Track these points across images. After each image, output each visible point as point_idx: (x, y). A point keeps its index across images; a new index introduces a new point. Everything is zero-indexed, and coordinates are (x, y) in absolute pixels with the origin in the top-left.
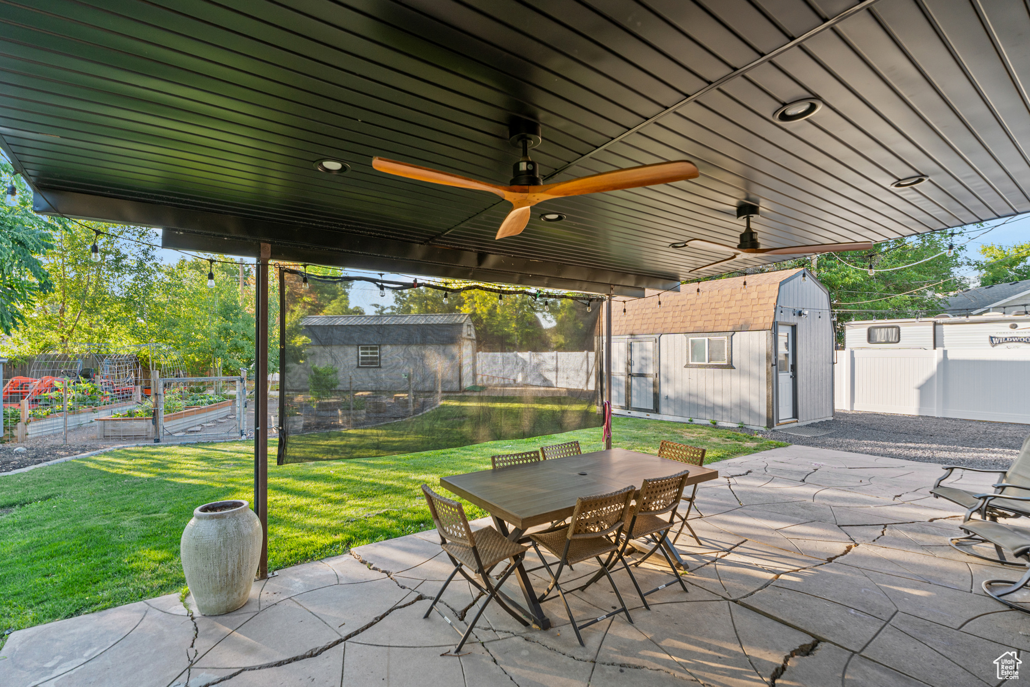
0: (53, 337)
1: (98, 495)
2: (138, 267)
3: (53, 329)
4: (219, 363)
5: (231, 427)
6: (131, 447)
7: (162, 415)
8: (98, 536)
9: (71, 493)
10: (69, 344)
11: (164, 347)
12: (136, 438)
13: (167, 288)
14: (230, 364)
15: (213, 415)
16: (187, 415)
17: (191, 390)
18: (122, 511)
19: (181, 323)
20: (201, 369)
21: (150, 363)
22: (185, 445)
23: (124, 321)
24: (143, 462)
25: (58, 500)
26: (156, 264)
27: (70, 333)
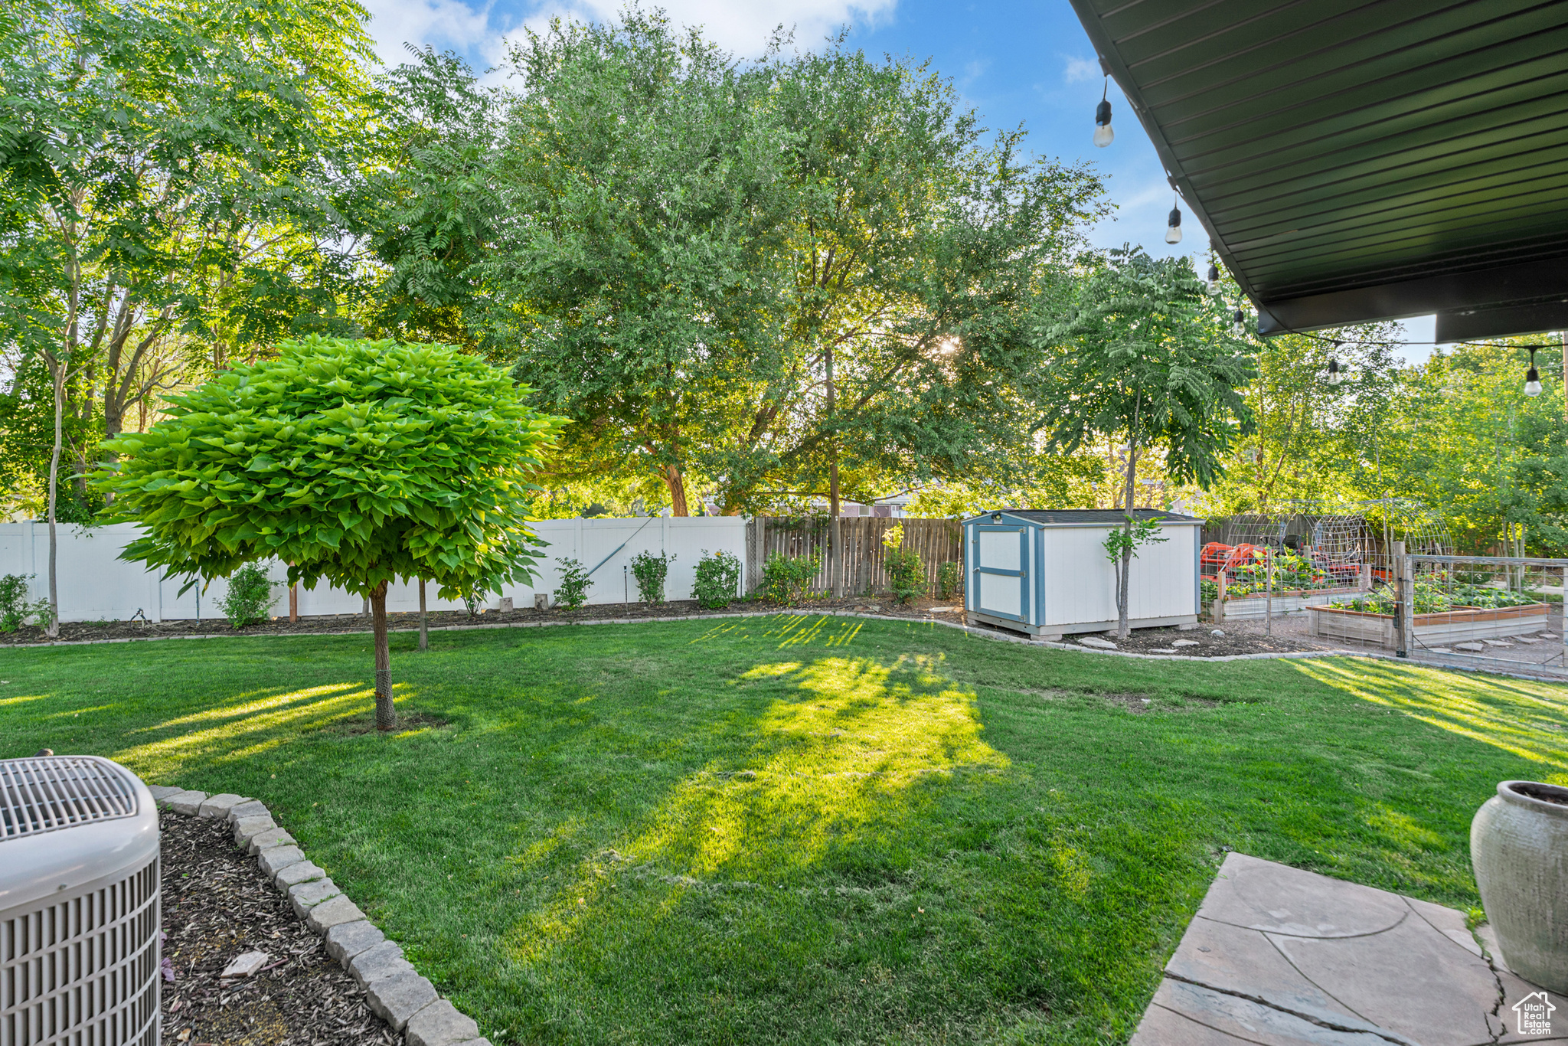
0: (1250, 492)
1: (1317, 715)
2: (1363, 382)
3: (1248, 482)
4: (1519, 532)
5: (1549, 656)
6: (1360, 655)
7: (1410, 614)
8: (1324, 773)
9: (1281, 703)
10: (1269, 501)
11: (1408, 503)
12: (1367, 644)
13: (1412, 410)
14: (1543, 535)
15: (1510, 626)
16: (1455, 619)
17: (1462, 580)
18: (1355, 747)
19: (1440, 463)
20: (1481, 542)
21: (1385, 529)
22: (1453, 670)
23: (1343, 466)
24: (1381, 681)
25: (1267, 707)
26: (1393, 372)
27: (1270, 486)
